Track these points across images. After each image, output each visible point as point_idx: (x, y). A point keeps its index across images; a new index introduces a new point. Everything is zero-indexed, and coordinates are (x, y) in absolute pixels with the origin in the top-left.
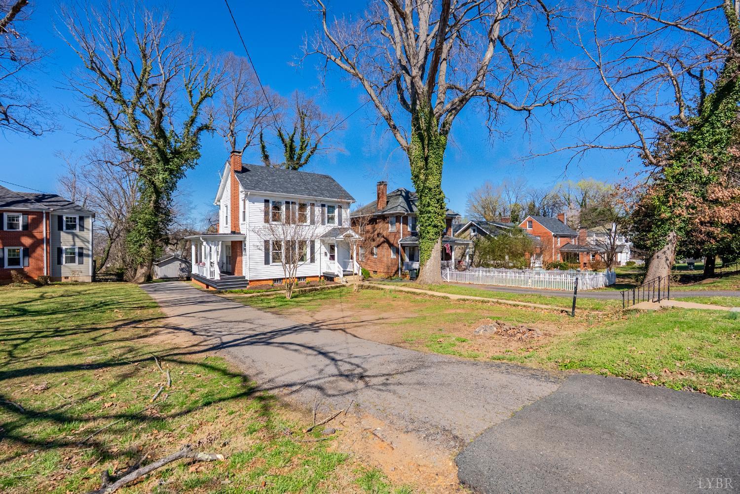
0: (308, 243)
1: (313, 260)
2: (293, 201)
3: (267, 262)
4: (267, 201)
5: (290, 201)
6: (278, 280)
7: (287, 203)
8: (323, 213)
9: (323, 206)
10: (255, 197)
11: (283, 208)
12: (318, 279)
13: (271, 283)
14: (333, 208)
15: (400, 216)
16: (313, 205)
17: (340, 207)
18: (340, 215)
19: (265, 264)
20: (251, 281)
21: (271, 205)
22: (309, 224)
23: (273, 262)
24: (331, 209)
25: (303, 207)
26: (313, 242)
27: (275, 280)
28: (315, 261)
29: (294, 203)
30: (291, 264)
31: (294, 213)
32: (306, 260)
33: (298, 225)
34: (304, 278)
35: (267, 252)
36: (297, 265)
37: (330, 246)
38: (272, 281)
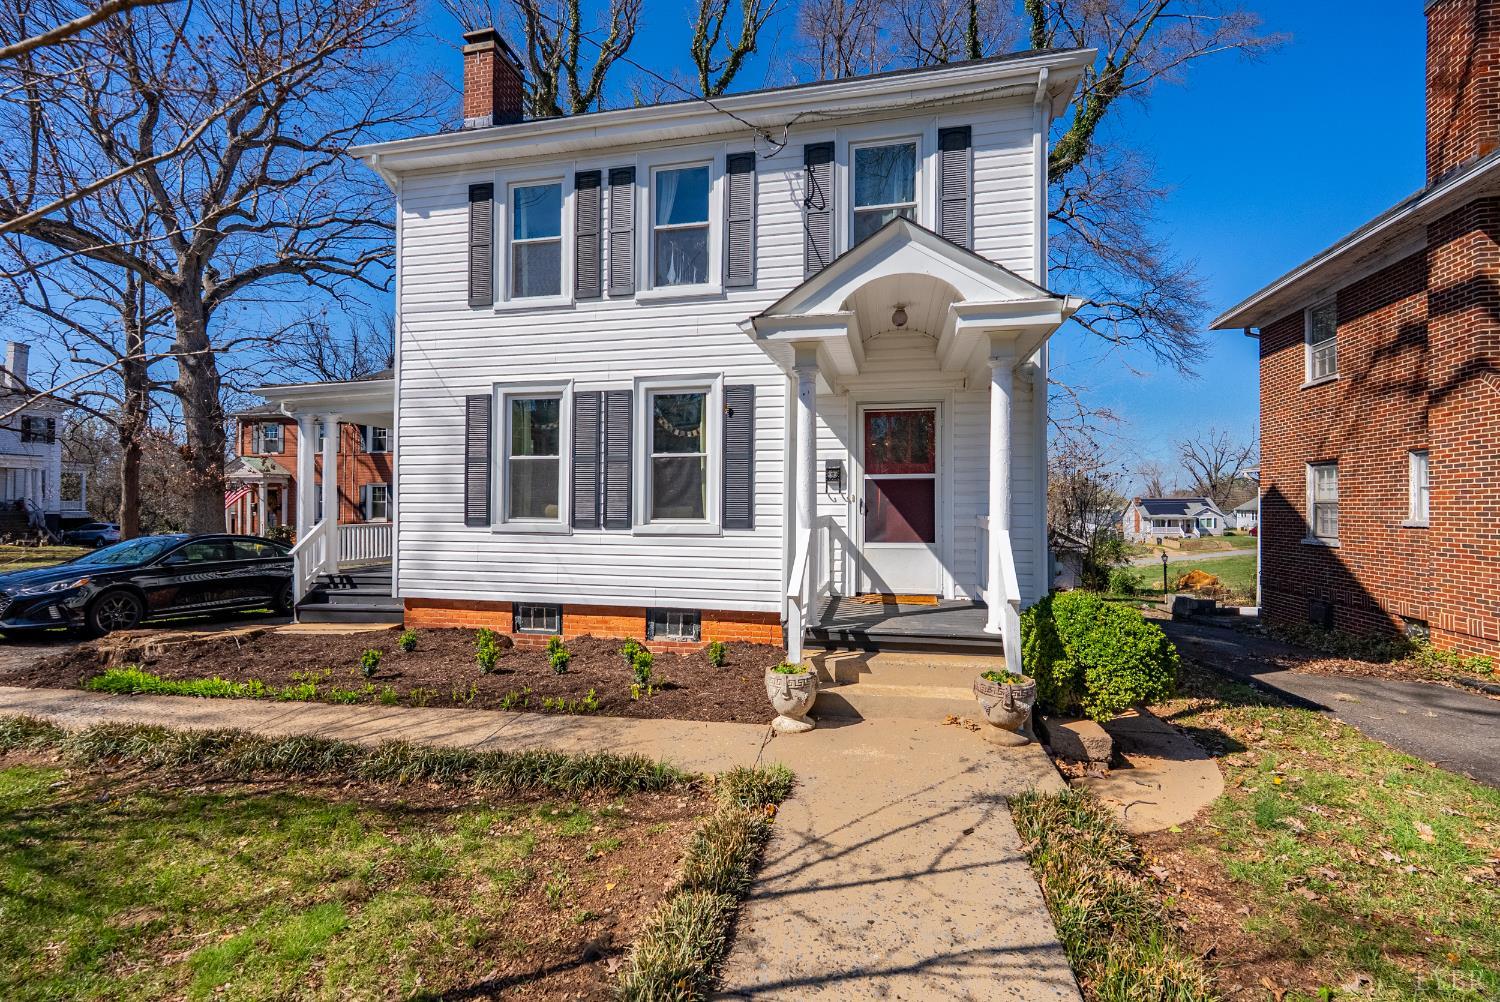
0: (715, 408)
1: (739, 515)
2: (625, 162)
3: (477, 513)
4: (481, 193)
6: (537, 616)
7: (588, 181)
8: (814, 204)
9: (818, 155)
11: (566, 211)
13: (501, 623)
14: (905, 158)
16: (740, 164)
17: (955, 139)
18: (957, 203)
19: (468, 522)
21: (502, 212)
22: (718, 286)
23: (515, 510)
24: (882, 167)
25: (681, 190)
26: (740, 402)
27: (526, 614)
28: (758, 520)
29: (623, 176)
30: (603, 530)
31: (624, 234)
32: (698, 512)
33: (644, 303)
34: (691, 618)
35: (476, 461)
36: (636, 535)
37: (869, 416)
38: (510, 615)
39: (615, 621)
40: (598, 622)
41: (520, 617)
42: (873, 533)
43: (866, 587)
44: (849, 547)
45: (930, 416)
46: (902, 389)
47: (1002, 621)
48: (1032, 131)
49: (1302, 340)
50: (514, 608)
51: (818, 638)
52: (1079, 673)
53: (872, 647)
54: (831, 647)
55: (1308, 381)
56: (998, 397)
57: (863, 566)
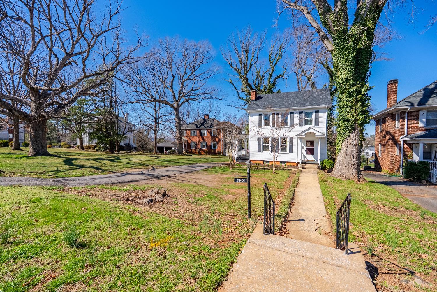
0: (288, 140)
1: (291, 151)
2: (278, 112)
3: (259, 150)
4: (260, 115)
5: (275, 113)
6: (266, 162)
7: (273, 114)
8: (301, 118)
9: (301, 113)
10: (254, 113)
11: (271, 117)
12: (295, 165)
13: (262, 163)
14: (311, 113)
15: (405, 112)
16: (292, 113)
17: (317, 112)
18: (317, 119)
19: (258, 152)
21: (263, 117)
22: (289, 127)
23: (264, 150)
24: (308, 114)
25: (285, 115)
26: (291, 139)
28: (293, 152)
29: (278, 114)
30: (275, 153)
31: (278, 120)
32: (286, 151)
33: (280, 128)
34: (285, 162)
35: (259, 145)
36: (279, 153)
37: (307, 141)
42: (307, 154)
43: (305, 159)
44: (304, 155)
45: (313, 141)
46: (311, 139)
47: (319, 162)
48: (326, 111)
49: (379, 125)
50: (264, 161)
51: (302, 163)
52: (325, 166)
53: (307, 164)
54: (303, 164)
55: (380, 131)
56: (320, 143)
57: (305, 157)
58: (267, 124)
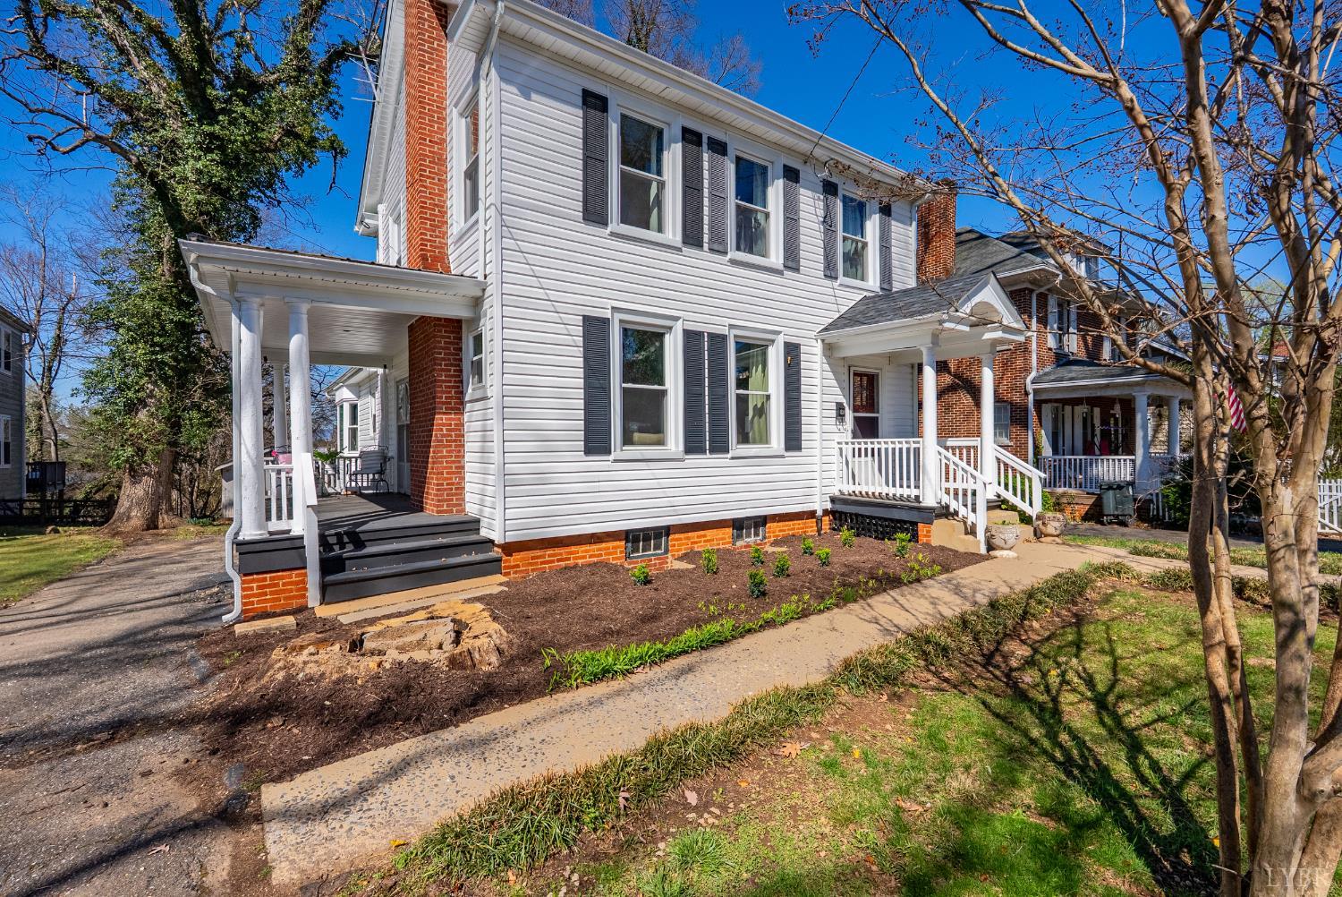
0: (775, 357)
1: (793, 440)
2: (719, 135)
3: (596, 443)
4: (594, 103)
5: (707, 131)
6: (647, 539)
7: (691, 137)
8: (827, 222)
9: (830, 189)
10: (535, 62)
11: (673, 157)
12: (810, 528)
13: (614, 553)
15: (1032, 291)
16: (791, 175)
17: (886, 209)
18: (885, 247)
19: (589, 451)
20: (509, 548)
21: (613, 130)
22: (778, 265)
23: (629, 438)
24: (856, 210)
26: (792, 357)
27: (636, 540)
28: (804, 444)
29: (718, 147)
30: (708, 455)
31: (720, 198)
32: (765, 439)
33: (734, 262)
34: (759, 523)
36: (733, 458)
37: (854, 375)
38: (623, 543)
39: (710, 533)
40: (698, 537)
41: (630, 545)
45: (878, 377)
48: (911, 218)
50: (626, 536)
58: (639, 209)
